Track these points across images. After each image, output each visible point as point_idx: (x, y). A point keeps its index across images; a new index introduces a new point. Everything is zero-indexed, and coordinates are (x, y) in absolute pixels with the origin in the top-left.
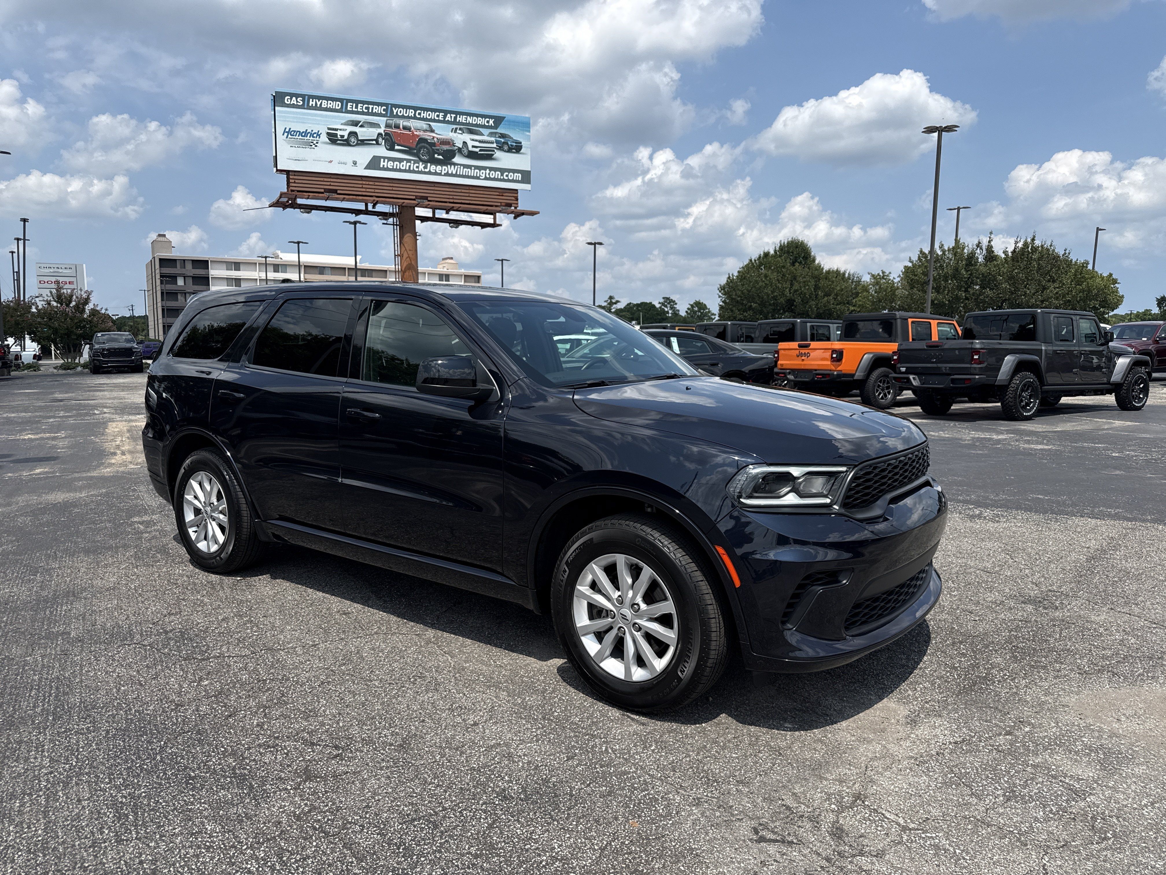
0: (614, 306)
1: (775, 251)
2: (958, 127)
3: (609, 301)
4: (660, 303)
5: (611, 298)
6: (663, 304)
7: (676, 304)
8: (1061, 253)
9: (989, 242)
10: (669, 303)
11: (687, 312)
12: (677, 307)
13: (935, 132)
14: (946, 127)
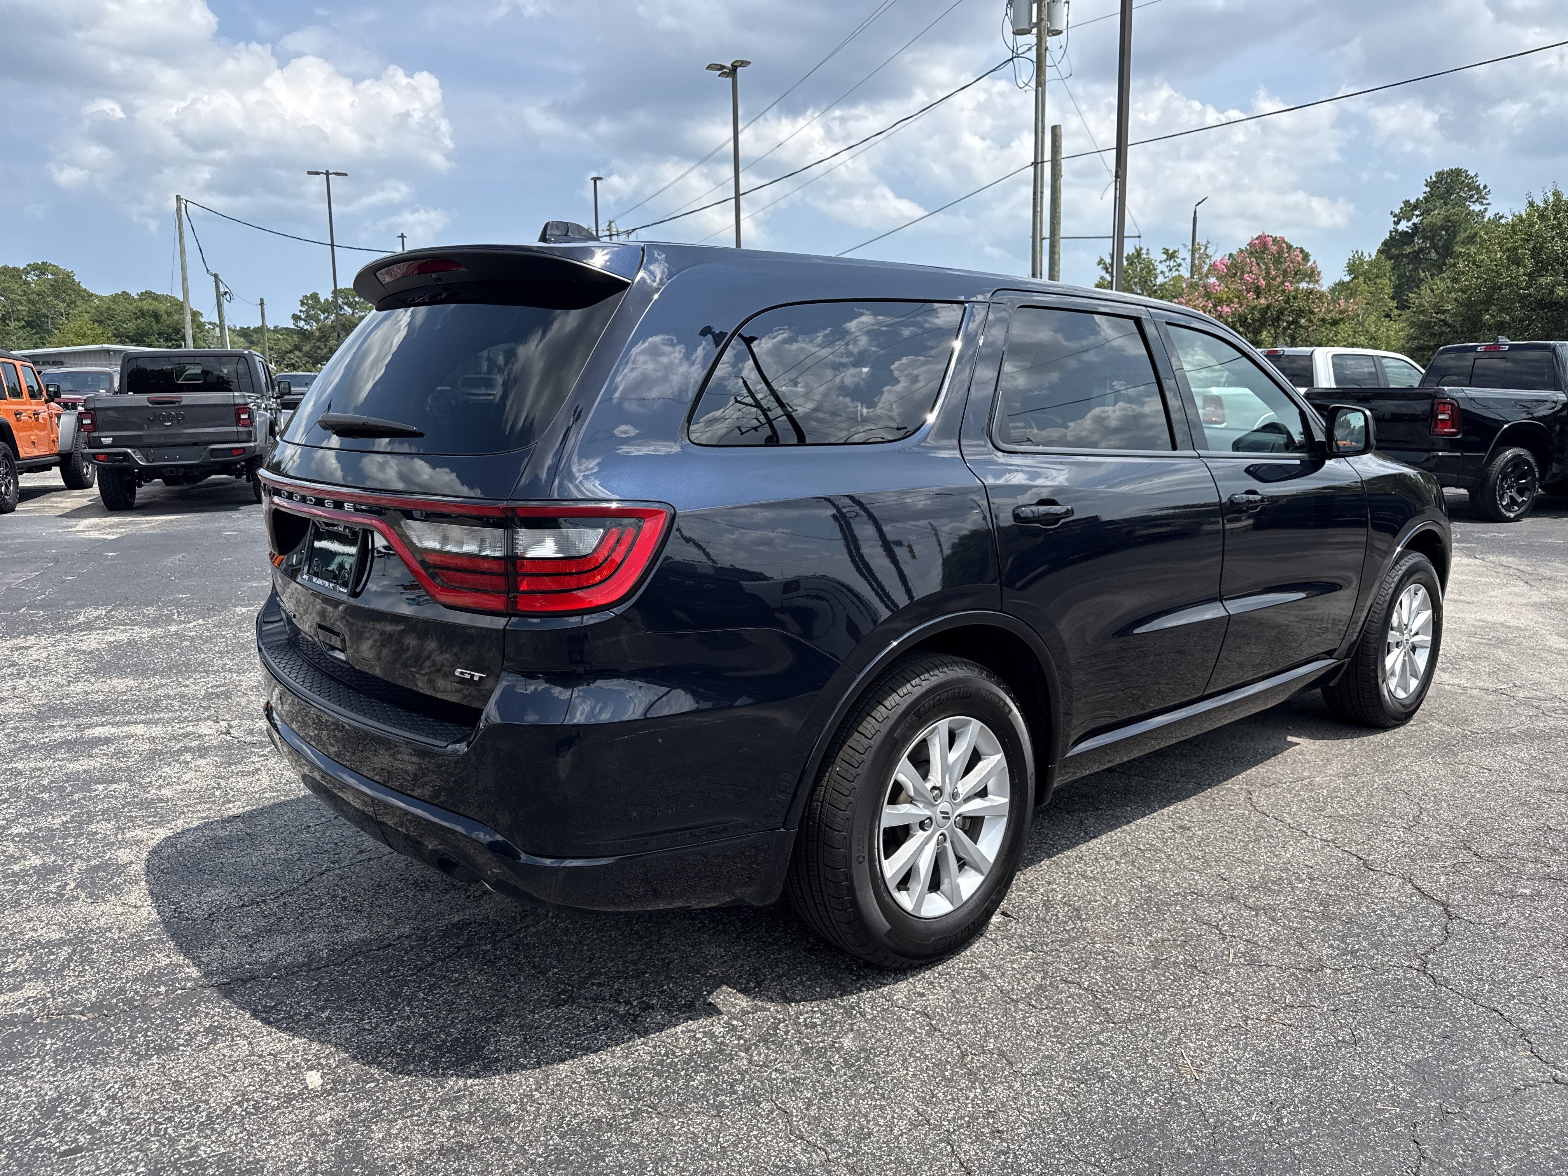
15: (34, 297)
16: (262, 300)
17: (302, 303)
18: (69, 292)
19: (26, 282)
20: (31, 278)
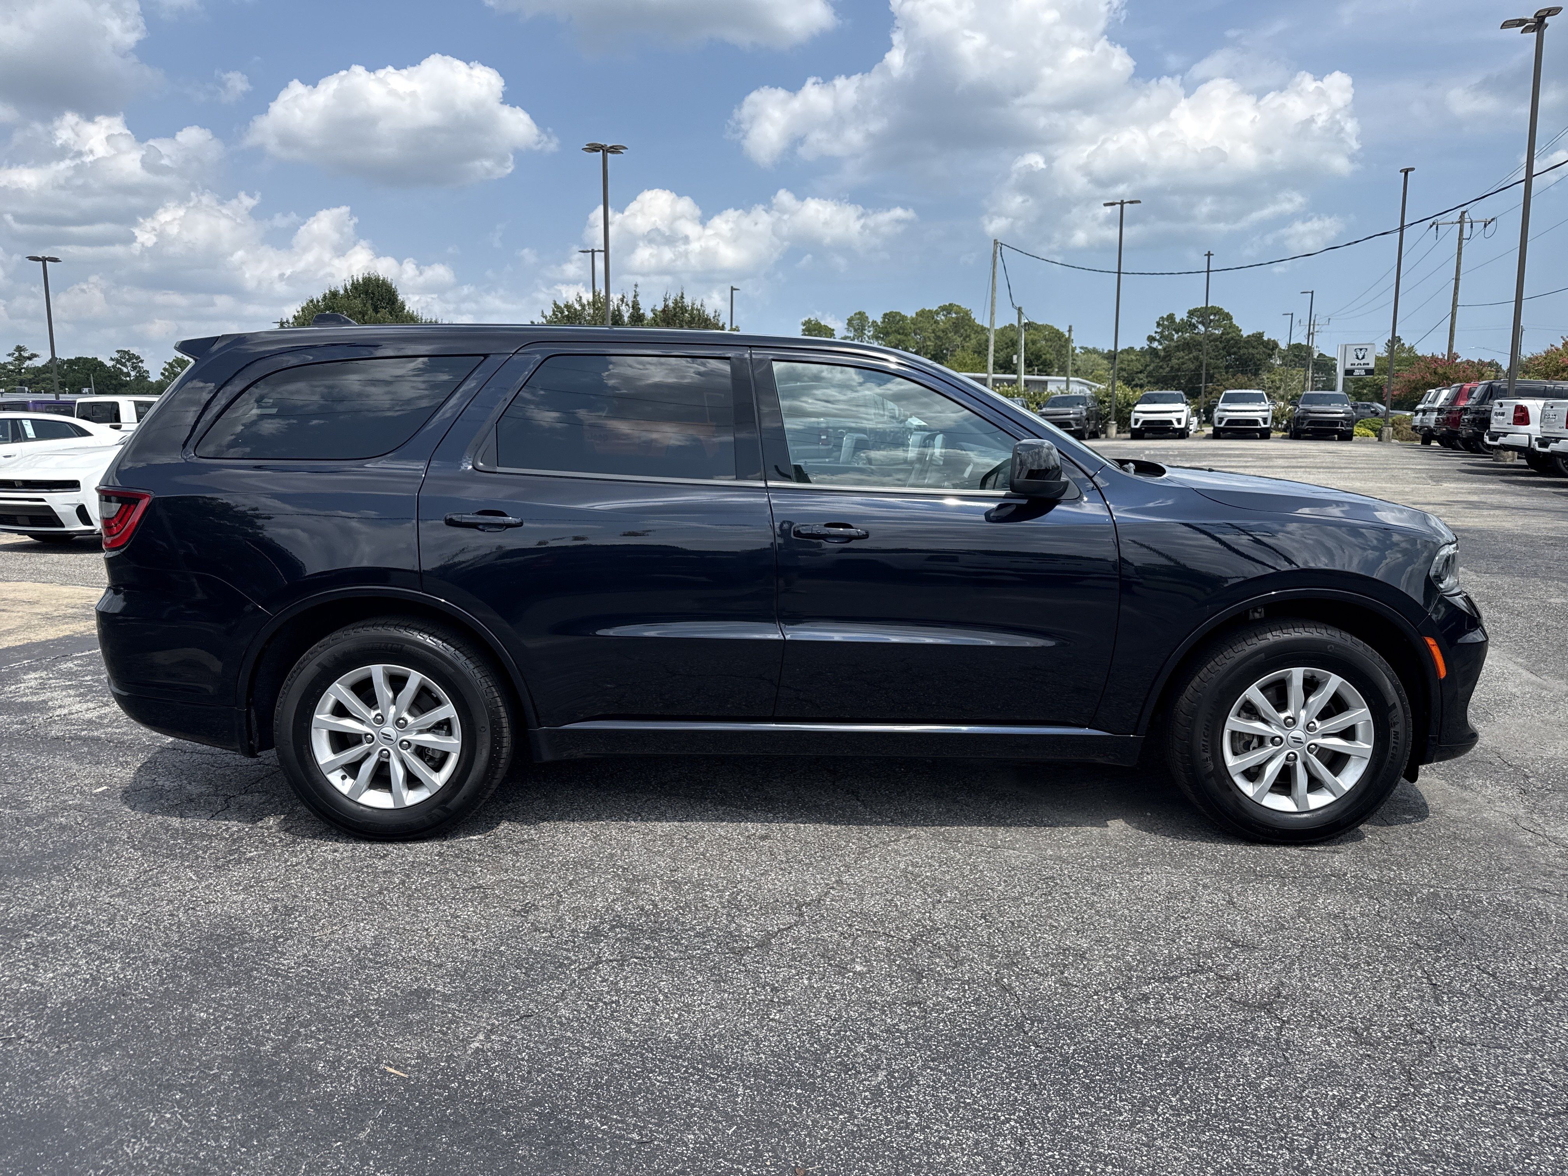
0: (28, 363)
1: (346, 290)
2: (625, 148)
3: (17, 354)
4: (112, 359)
5: (19, 349)
6: (118, 361)
7: (142, 361)
8: (712, 316)
9: (635, 297)
10: (128, 360)
11: (162, 374)
12: (145, 366)
13: (598, 151)
14: (611, 147)
15: (941, 334)
16: (1070, 327)
17: (1158, 325)
18: (966, 327)
19: (936, 322)
20: (941, 317)
